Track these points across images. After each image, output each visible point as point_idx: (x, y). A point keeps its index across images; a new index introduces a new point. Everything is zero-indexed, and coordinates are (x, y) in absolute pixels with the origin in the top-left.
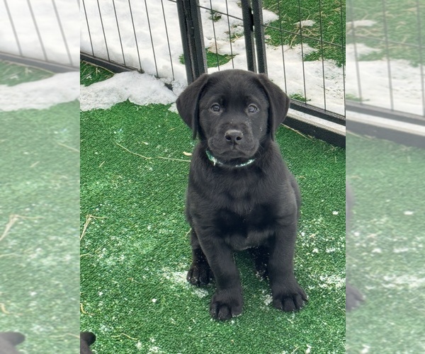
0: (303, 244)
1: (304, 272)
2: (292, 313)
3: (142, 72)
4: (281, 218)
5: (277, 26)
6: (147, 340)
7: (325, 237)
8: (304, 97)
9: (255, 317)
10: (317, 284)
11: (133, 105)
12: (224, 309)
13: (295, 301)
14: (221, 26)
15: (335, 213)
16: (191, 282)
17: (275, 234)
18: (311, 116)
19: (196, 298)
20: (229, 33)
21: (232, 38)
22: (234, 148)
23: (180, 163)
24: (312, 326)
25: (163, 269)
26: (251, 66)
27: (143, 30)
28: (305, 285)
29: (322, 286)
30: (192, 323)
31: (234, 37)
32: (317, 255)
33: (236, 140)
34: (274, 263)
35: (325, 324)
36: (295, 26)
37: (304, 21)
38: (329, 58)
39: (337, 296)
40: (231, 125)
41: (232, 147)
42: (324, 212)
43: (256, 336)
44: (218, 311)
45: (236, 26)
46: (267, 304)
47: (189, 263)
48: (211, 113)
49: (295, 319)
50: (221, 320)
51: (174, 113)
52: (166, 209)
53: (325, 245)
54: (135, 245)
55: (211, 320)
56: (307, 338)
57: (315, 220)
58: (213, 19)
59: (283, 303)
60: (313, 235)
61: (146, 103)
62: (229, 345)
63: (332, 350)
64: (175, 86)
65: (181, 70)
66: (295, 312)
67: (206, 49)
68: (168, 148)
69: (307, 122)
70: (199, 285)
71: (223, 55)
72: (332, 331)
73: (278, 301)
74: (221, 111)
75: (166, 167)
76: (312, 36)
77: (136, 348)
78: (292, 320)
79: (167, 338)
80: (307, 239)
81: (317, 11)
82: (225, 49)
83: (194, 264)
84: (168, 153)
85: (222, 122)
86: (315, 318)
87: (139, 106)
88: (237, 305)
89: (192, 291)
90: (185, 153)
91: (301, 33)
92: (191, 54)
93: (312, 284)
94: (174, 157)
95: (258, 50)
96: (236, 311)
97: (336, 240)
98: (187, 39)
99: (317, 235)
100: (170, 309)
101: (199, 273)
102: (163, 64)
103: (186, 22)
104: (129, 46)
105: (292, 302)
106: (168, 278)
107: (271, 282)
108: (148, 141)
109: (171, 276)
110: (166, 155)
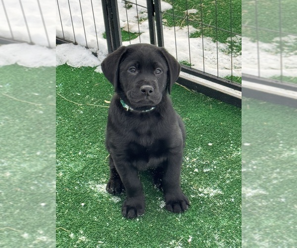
0: (188, 166)
1: (188, 185)
2: (179, 213)
3: (76, 44)
4: (172, 149)
5: (171, 13)
6: (77, 232)
7: (203, 161)
8: (189, 63)
9: (153, 216)
10: (196, 194)
11: (70, 67)
12: (131, 211)
13: (181, 205)
14: (132, 13)
15: (210, 144)
16: (109, 192)
17: (167, 159)
18: (194, 76)
19: (113, 203)
20: (137, 17)
21: (139, 20)
22: (147, 98)
23: (102, 108)
24: (193, 223)
25: (90, 182)
26: (153, 41)
27: (77, 14)
28: (189, 194)
29: (200, 195)
30: (109, 220)
31: (141, 20)
32: (197, 174)
33: (149, 93)
34: (167, 179)
35: (202, 221)
36: (184, 13)
37: (190, 10)
38: (207, 36)
39: (211, 202)
40: (145, 82)
41: (145, 97)
42: (202, 143)
43: (154, 229)
44: (127, 212)
45: (142, 13)
46: (162, 207)
47: (107, 179)
48: (129, 73)
49: (181, 218)
50: (130, 218)
51: (99, 73)
52: (92, 141)
53: (203, 166)
54: (70, 165)
55: (123, 218)
56: (190, 231)
57: (196, 149)
58: (126, 7)
59: (173, 207)
60: (195, 159)
61: (79, 66)
62: (134, 236)
63: (206, 240)
64: (99, 54)
65: (104, 43)
66: (181, 213)
67: (122, 29)
68: (94, 97)
69: (191, 80)
70: (114, 194)
71: (133, 33)
72: (206, 226)
73: (169, 205)
74: (137, 72)
75: (92, 111)
76: (195, 20)
77: (69, 237)
78: (179, 218)
79: (92, 230)
80: (190, 162)
81: (199, 3)
82: (135, 29)
83: (111, 179)
84: (94, 101)
85: (137, 80)
86: (195, 217)
87: (73, 68)
88: (141, 208)
89: (110, 198)
90: (105, 101)
91: (187, 18)
92: (111, 32)
93: (193, 193)
94: (98, 104)
95: (157, 29)
96: (140, 212)
97: (211, 163)
98: (108, 21)
99: (197, 160)
100: (94, 210)
101: (115, 186)
102: (91, 38)
103: (107, 9)
104: (67, 25)
105: (179, 206)
106: (93, 188)
107: (165, 192)
108: (80, 92)
109: (95, 187)
110: (92, 102)
